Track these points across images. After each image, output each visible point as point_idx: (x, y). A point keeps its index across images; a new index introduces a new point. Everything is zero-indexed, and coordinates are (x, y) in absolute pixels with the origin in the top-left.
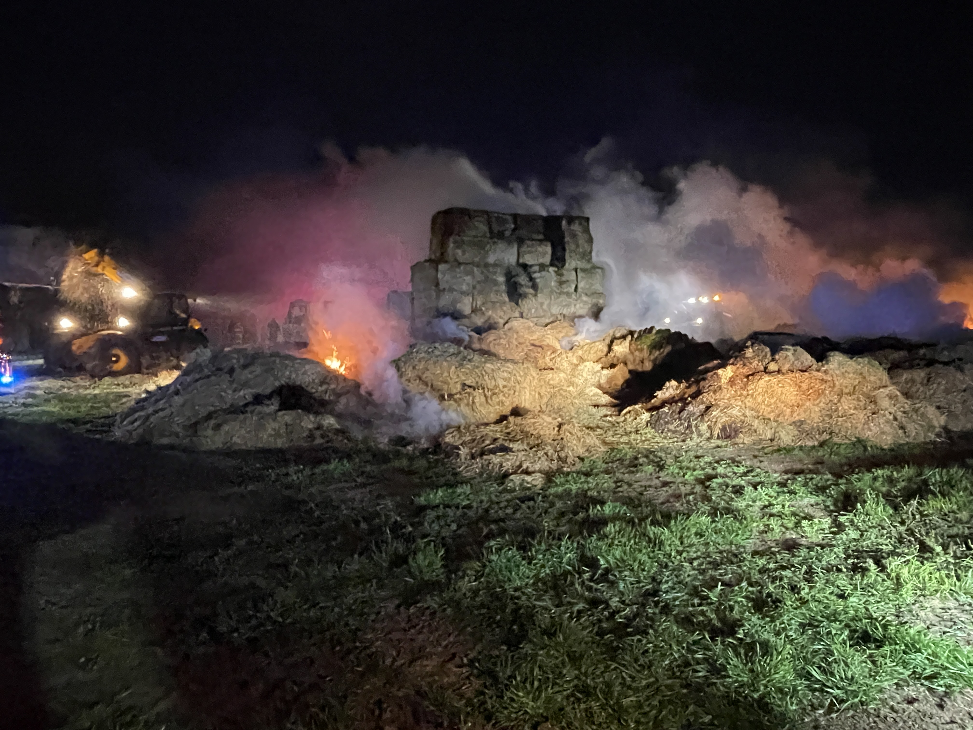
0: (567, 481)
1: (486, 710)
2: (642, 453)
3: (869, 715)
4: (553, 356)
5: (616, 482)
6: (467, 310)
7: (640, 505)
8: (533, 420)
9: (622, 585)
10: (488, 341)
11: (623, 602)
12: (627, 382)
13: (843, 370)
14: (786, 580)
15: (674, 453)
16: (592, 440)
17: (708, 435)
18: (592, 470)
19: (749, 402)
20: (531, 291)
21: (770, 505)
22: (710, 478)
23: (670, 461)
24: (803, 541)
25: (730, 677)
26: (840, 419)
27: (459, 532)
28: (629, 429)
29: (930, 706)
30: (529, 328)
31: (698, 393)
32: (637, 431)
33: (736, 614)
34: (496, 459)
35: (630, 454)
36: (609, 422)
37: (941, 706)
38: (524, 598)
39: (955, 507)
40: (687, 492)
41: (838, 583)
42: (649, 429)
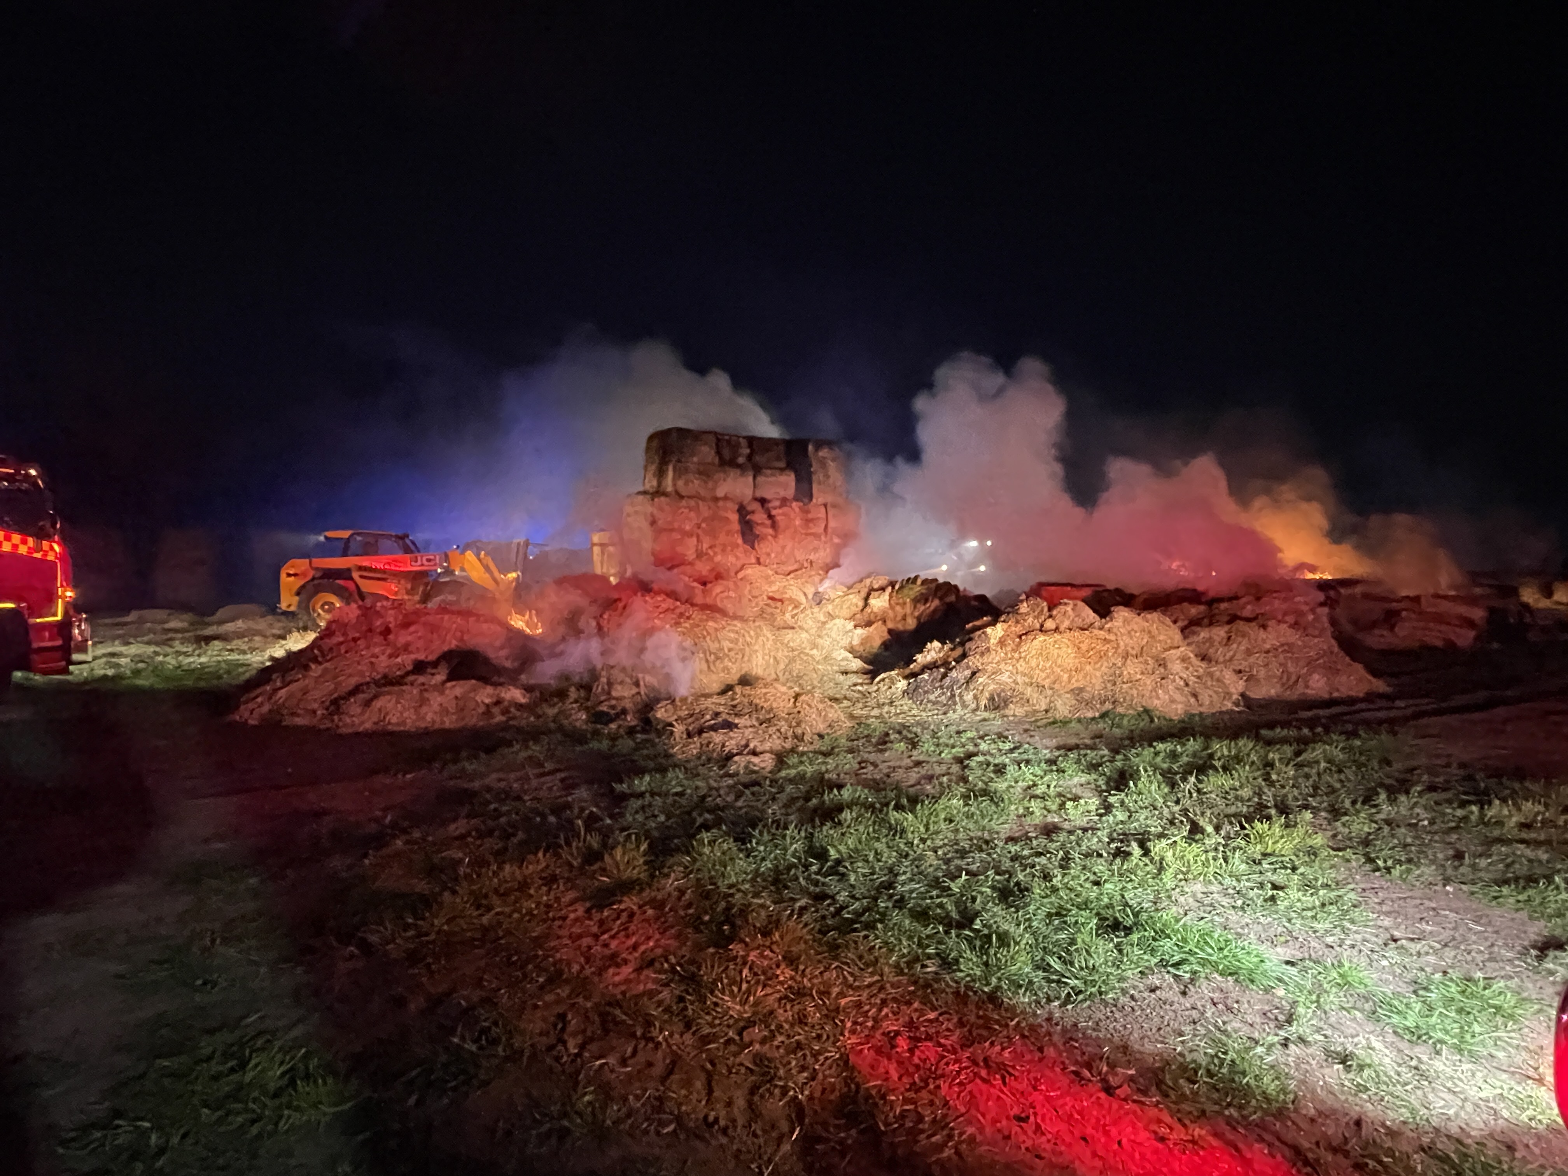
0: (802, 762)
1: (685, 1017)
2: (893, 729)
3: (1106, 1004)
4: (795, 612)
5: (860, 763)
6: (691, 555)
7: (885, 789)
8: (764, 691)
9: (852, 878)
10: (714, 594)
11: (853, 897)
12: (885, 645)
13: (1129, 628)
14: (1038, 868)
15: (932, 727)
16: (836, 713)
17: (974, 706)
18: (833, 748)
19: (1022, 666)
20: (770, 531)
21: (1035, 785)
22: (970, 756)
23: (926, 736)
24: (1066, 825)
25: (962, 971)
26: (1124, 686)
27: (668, 824)
28: (881, 701)
29: (1172, 994)
30: (767, 577)
31: (964, 656)
32: (891, 703)
33: (978, 905)
34: (717, 738)
35: (881, 728)
36: (859, 692)
37: (1184, 993)
38: (738, 896)
39: (1237, 784)
40: (943, 772)
41: (1095, 869)
42: (906, 700)
